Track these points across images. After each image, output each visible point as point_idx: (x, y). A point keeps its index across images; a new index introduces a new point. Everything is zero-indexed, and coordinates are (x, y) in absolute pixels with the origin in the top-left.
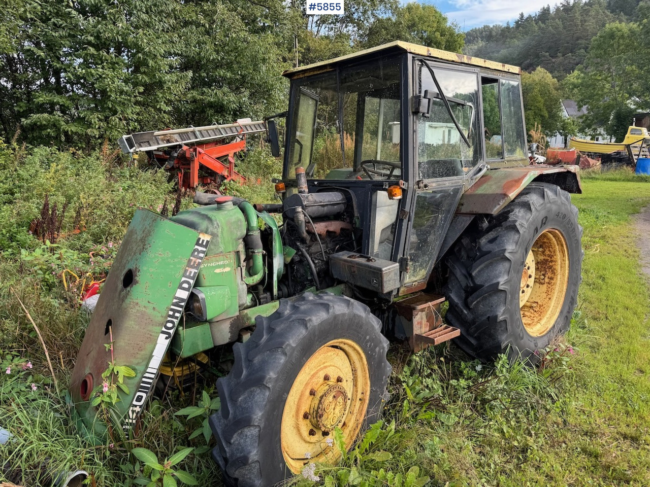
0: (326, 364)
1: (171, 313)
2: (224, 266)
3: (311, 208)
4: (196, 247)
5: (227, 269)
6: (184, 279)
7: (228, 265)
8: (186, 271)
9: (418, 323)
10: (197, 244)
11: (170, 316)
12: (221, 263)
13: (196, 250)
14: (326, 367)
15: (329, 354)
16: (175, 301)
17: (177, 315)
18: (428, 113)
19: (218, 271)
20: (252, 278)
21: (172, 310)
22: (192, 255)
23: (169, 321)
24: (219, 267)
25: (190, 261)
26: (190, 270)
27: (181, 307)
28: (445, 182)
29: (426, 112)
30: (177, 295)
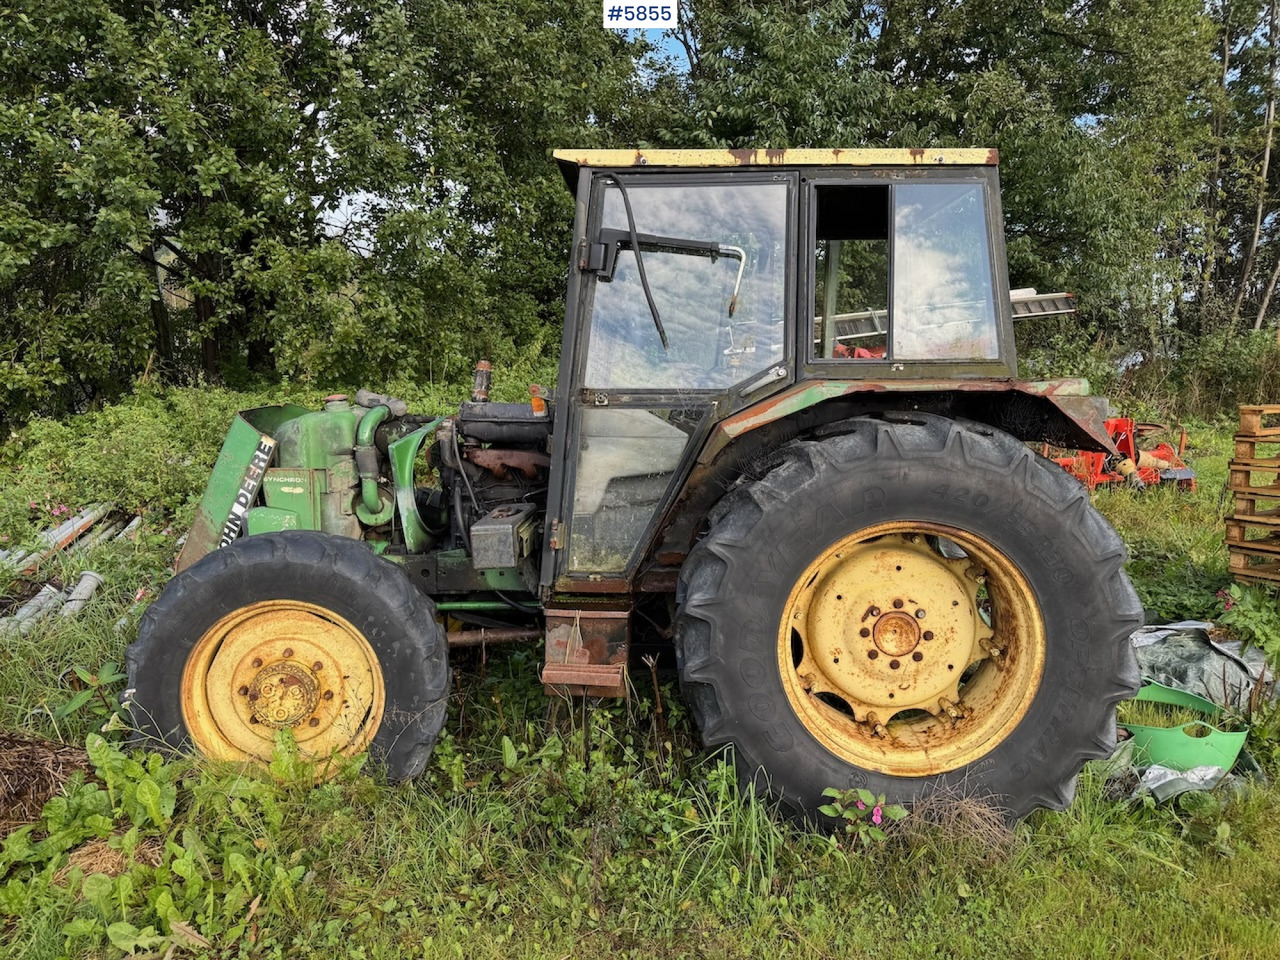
0: (296, 636)
1: (226, 531)
2: (295, 485)
3: (473, 424)
4: (258, 453)
5: (299, 490)
6: (241, 491)
7: (300, 485)
8: (244, 481)
9: (559, 643)
10: (259, 449)
11: (225, 534)
12: (291, 480)
13: (257, 457)
14: (293, 639)
15: (308, 624)
16: (231, 516)
17: (232, 535)
18: (604, 269)
19: (285, 489)
20: (374, 517)
21: (228, 527)
22: (252, 461)
23: (224, 541)
24: (287, 484)
25: (248, 469)
26: (249, 481)
27: (236, 525)
28: (656, 396)
29: (601, 267)
30: (234, 510)
